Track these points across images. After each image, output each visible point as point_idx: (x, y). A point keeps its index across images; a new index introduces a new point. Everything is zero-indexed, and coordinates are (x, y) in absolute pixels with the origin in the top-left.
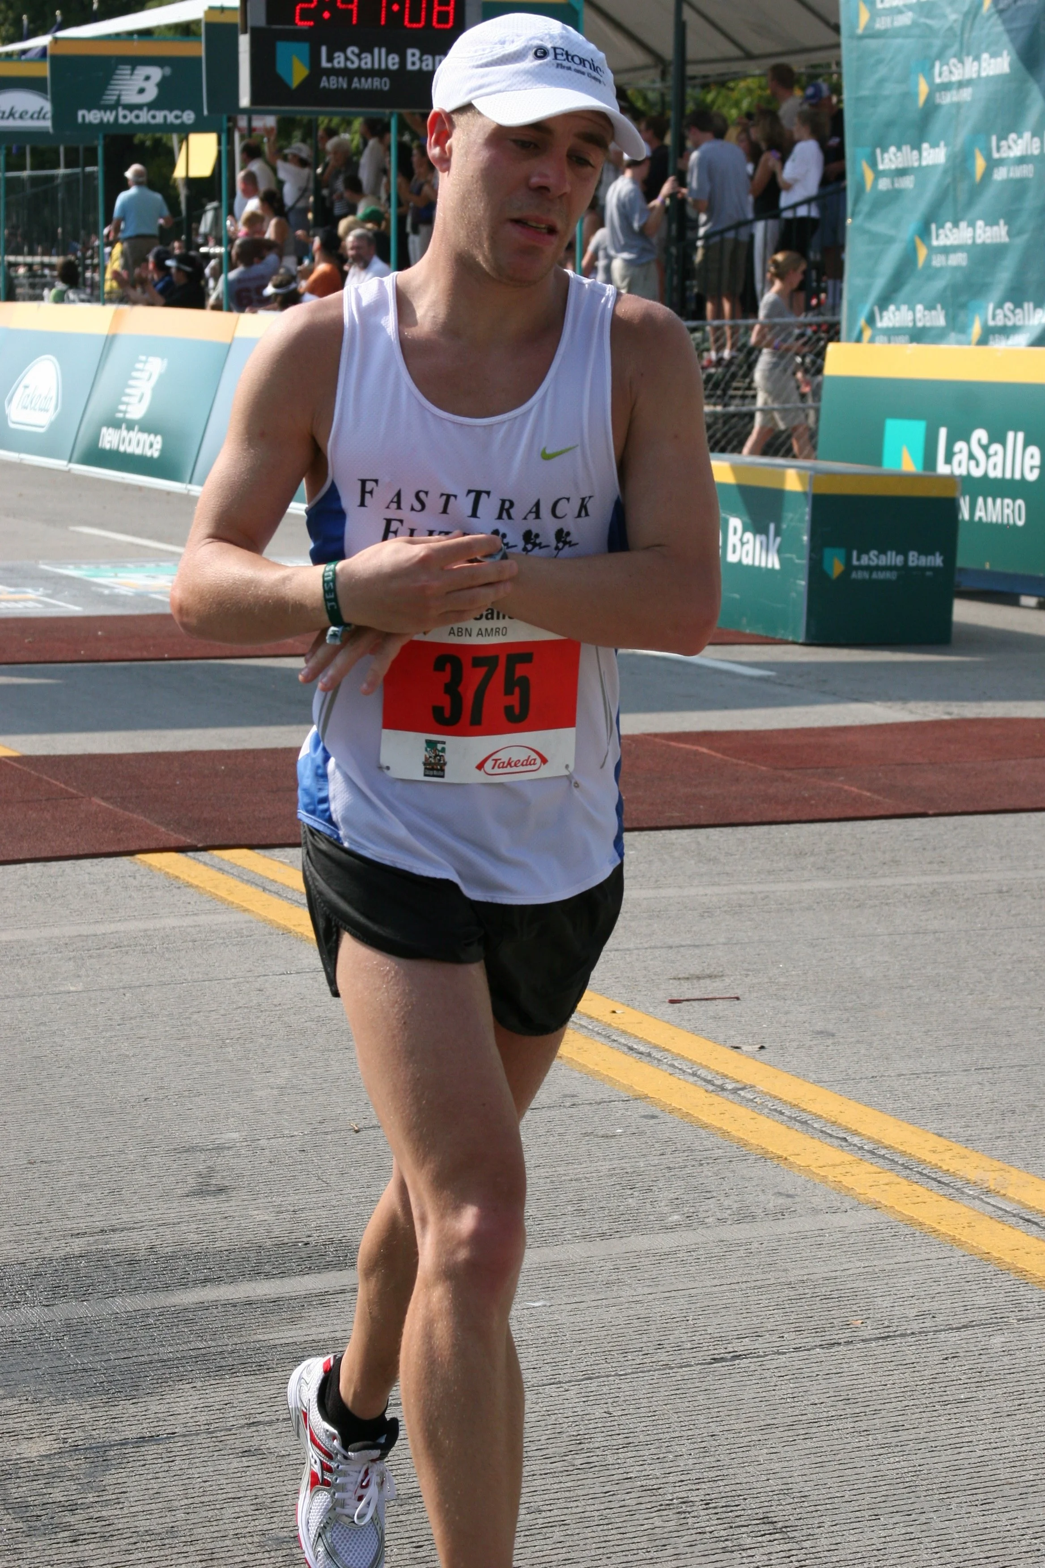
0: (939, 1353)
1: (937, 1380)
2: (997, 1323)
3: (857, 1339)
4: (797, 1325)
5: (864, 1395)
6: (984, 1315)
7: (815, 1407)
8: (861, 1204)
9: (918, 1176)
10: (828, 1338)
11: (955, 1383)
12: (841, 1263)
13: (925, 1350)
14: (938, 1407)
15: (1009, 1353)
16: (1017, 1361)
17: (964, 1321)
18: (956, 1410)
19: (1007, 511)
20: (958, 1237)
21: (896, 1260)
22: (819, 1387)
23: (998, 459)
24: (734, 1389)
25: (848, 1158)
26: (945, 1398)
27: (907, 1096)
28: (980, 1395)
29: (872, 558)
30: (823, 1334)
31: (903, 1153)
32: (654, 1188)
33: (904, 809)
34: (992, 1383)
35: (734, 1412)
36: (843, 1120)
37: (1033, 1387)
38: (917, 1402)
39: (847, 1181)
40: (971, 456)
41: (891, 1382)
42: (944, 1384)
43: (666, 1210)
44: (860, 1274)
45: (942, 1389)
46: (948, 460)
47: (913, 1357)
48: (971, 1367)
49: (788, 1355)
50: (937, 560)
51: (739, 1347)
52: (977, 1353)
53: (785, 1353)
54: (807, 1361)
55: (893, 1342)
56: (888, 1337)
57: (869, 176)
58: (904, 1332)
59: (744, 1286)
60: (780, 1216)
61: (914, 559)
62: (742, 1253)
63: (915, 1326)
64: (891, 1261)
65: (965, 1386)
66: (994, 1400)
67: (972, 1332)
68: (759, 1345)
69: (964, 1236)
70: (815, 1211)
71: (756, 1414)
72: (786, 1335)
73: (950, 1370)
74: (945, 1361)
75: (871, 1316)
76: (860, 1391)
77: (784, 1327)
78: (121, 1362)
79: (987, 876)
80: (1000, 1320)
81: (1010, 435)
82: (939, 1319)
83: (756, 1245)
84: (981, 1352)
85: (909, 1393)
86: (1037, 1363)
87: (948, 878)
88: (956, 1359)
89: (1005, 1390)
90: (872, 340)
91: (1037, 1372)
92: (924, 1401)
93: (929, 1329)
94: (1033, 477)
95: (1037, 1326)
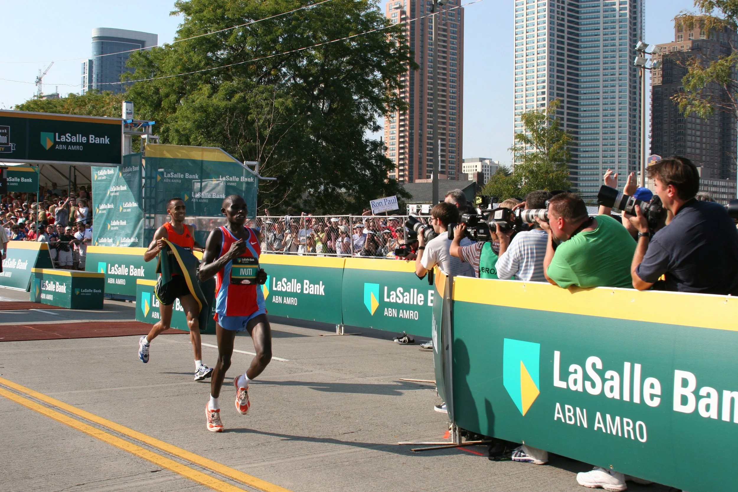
2: (12, 411)
17: (7, 411)
19: (122, 282)
23: (120, 271)
29: (85, 290)
40: (115, 270)
46: (110, 271)
50: (100, 291)
57: (98, 210)
61: (95, 291)
79: (71, 348)
81: (122, 266)
87: (63, 349)
90: (98, 245)
94: (127, 274)
95: (19, 411)
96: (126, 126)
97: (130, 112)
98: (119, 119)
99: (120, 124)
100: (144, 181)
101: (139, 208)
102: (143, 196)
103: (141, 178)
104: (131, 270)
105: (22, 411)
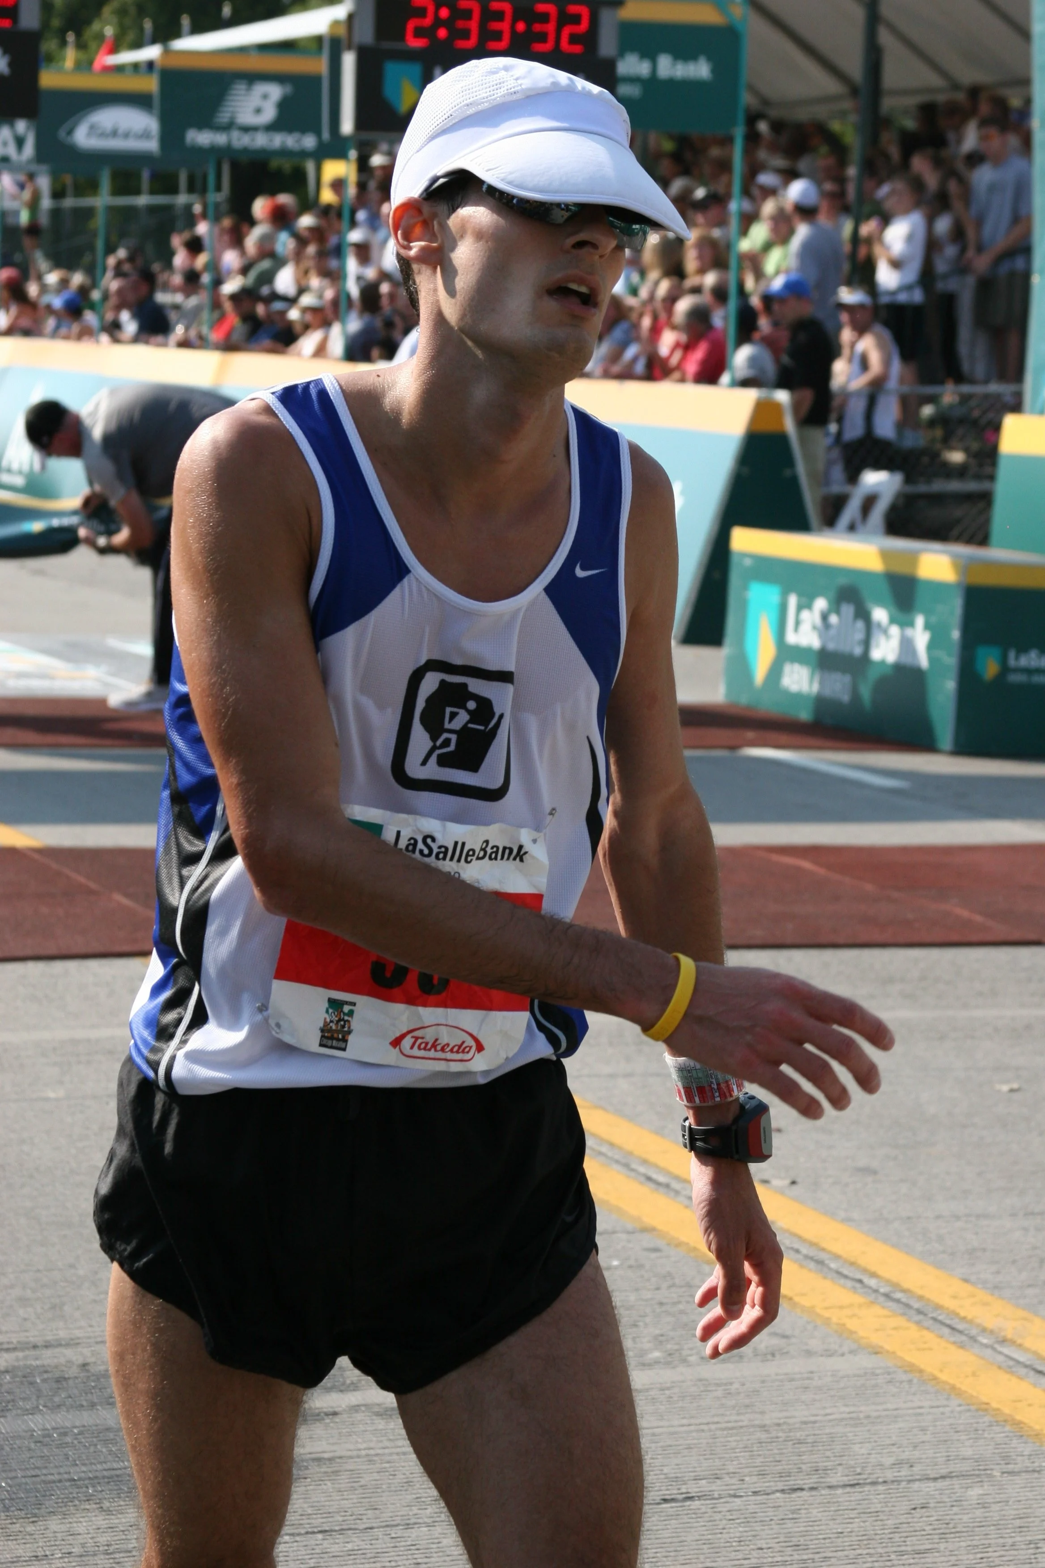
0: (907, 1503)
1: (899, 1530)
2: (979, 1475)
3: (823, 1485)
4: (762, 1468)
5: (817, 1542)
6: (965, 1467)
7: (760, 1551)
8: (862, 1348)
9: (931, 1322)
10: (792, 1483)
11: (917, 1533)
12: (825, 1408)
13: (893, 1500)
14: (893, 1557)
15: (984, 1506)
16: (991, 1514)
17: (944, 1472)
18: (912, 1561)
20: (958, 1385)
21: (885, 1407)
22: (770, 1532)
24: (678, 1530)
25: (858, 1299)
26: (903, 1548)
27: (940, 1239)
28: (942, 1546)
29: (1032, 659)
30: (788, 1478)
31: (921, 1298)
32: (641, 1324)
33: (1017, 936)
34: (957, 1535)
35: (672, 1554)
36: (863, 1262)
37: (1001, 1541)
38: (871, 1551)
39: (851, 1324)
41: (849, 1530)
42: (905, 1534)
43: (647, 1346)
44: (842, 1420)
45: (903, 1539)
47: (879, 1505)
48: (940, 1518)
49: (744, 1499)
51: (693, 1488)
52: (949, 1504)
53: (741, 1496)
54: (763, 1506)
55: (861, 1490)
56: (858, 1484)
58: (875, 1480)
59: (713, 1427)
60: (769, 1357)
62: (719, 1393)
63: (889, 1475)
64: (880, 1407)
65: (929, 1537)
66: (956, 1553)
67: (950, 1483)
68: (717, 1487)
69: (965, 1385)
70: (809, 1353)
71: (695, 1556)
72: (747, 1479)
73: (915, 1520)
74: (913, 1511)
75: (844, 1462)
76: (814, 1537)
77: (747, 1470)
78: (28, 1480)
80: (982, 1472)
82: (916, 1469)
83: (736, 1386)
84: (954, 1503)
85: (865, 1542)
86: (1012, 1517)
88: (924, 1510)
89: (969, 1543)
91: (1010, 1526)
92: (880, 1550)
93: (903, 1478)
95: (1019, 1480)
105: (1036, 1475)
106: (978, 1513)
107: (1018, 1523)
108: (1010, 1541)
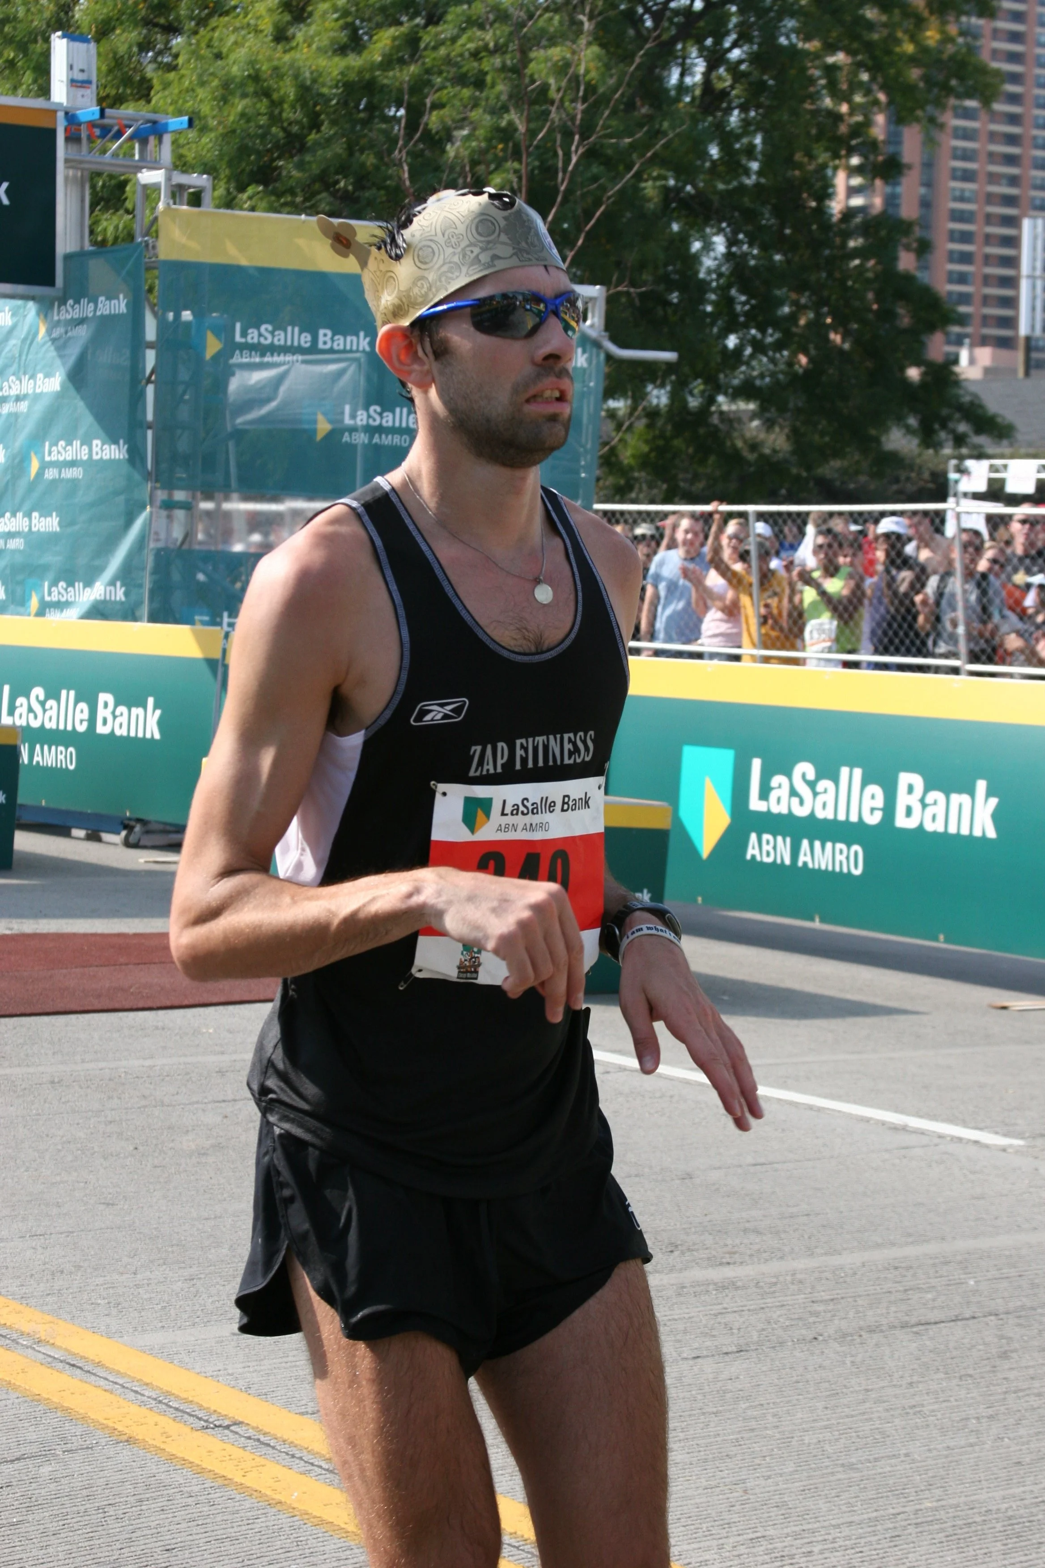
2: (45, 1454)
6: (34, 1449)
15: (55, 1480)
16: (62, 1487)
17: (18, 1454)
18: (9, 1532)
19: (60, 757)
20: (13, 1381)
23: (54, 713)
28: (30, 1518)
34: (40, 1507)
37: (75, 1509)
40: (30, 710)
46: (11, 713)
48: (23, 1494)
52: (27, 1482)
66: (41, 1522)
67: (24, 1463)
69: (19, 1381)
73: (4, 1497)
79: (41, 1069)
80: (48, 1453)
81: (64, 693)
84: (32, 1480)
86: (79, 1488)
87: (8, 1071)
88: (9, 1488)
89: (51, 1513)
91: (79, 1496)
94: (82, 728)
95: (79, 1456)
96: (73, 138)
97: (80, 77)
98: (39, 103)
99: (44, 123)
100: (150, 358)
101: (126, 469)
102: (150, 417)
103: (138, 344)
104: (101, 713)
105: (90, 1451)
106: (52, 1486)
107: (85, 1492)
108: (82, 1508)
